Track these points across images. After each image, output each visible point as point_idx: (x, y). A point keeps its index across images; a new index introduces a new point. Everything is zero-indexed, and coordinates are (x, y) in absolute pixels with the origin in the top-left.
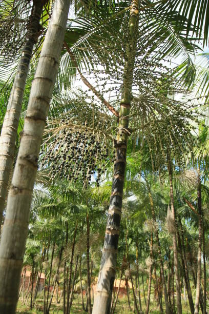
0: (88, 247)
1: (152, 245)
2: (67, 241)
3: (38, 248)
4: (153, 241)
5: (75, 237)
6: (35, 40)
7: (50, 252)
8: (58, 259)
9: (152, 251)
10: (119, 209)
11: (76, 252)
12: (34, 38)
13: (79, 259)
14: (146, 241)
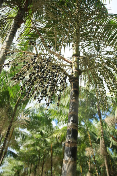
0: (52, 166)
1: (90, 164)
2: (39, 162)
3: (21, 166)
4: (90, 162)
5: (44, 159)
6: (19, 25)
7: (29, 169)
8: (34, 174)
9: (90, 168)
10: (76, 125)
11: (45, 169)
12: (19, 24)
13: (47, 173)
14: (86, 162)
